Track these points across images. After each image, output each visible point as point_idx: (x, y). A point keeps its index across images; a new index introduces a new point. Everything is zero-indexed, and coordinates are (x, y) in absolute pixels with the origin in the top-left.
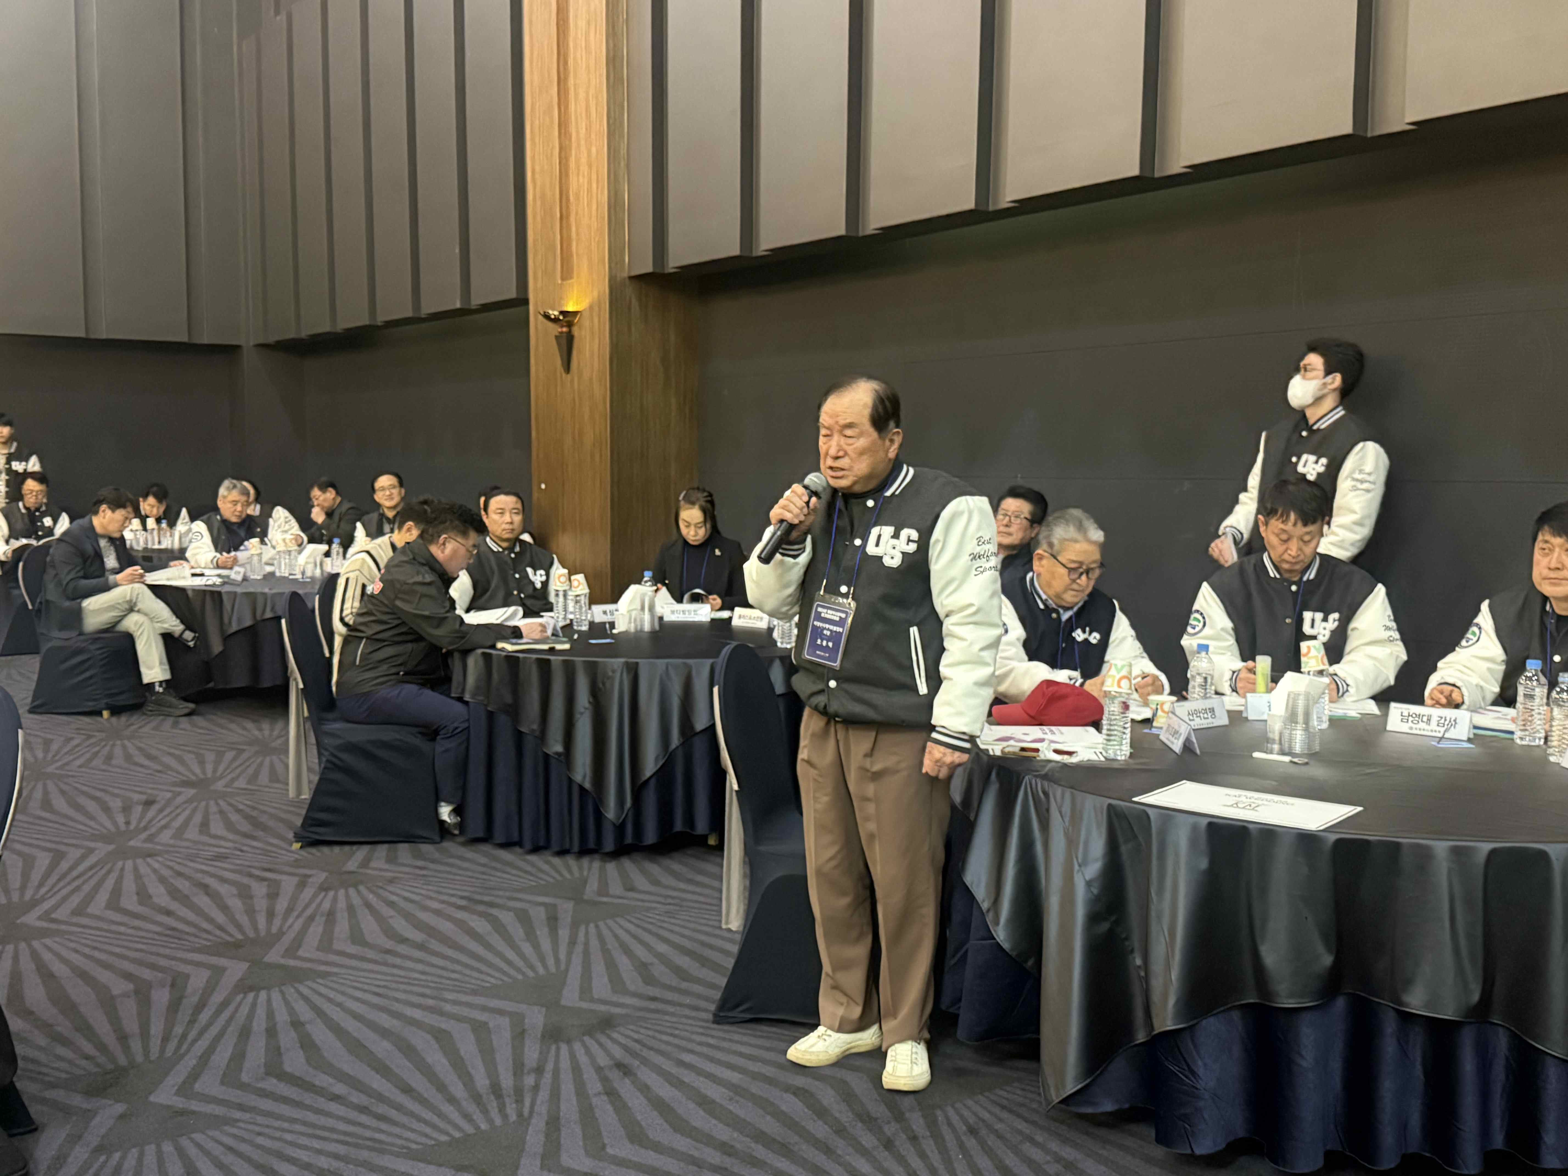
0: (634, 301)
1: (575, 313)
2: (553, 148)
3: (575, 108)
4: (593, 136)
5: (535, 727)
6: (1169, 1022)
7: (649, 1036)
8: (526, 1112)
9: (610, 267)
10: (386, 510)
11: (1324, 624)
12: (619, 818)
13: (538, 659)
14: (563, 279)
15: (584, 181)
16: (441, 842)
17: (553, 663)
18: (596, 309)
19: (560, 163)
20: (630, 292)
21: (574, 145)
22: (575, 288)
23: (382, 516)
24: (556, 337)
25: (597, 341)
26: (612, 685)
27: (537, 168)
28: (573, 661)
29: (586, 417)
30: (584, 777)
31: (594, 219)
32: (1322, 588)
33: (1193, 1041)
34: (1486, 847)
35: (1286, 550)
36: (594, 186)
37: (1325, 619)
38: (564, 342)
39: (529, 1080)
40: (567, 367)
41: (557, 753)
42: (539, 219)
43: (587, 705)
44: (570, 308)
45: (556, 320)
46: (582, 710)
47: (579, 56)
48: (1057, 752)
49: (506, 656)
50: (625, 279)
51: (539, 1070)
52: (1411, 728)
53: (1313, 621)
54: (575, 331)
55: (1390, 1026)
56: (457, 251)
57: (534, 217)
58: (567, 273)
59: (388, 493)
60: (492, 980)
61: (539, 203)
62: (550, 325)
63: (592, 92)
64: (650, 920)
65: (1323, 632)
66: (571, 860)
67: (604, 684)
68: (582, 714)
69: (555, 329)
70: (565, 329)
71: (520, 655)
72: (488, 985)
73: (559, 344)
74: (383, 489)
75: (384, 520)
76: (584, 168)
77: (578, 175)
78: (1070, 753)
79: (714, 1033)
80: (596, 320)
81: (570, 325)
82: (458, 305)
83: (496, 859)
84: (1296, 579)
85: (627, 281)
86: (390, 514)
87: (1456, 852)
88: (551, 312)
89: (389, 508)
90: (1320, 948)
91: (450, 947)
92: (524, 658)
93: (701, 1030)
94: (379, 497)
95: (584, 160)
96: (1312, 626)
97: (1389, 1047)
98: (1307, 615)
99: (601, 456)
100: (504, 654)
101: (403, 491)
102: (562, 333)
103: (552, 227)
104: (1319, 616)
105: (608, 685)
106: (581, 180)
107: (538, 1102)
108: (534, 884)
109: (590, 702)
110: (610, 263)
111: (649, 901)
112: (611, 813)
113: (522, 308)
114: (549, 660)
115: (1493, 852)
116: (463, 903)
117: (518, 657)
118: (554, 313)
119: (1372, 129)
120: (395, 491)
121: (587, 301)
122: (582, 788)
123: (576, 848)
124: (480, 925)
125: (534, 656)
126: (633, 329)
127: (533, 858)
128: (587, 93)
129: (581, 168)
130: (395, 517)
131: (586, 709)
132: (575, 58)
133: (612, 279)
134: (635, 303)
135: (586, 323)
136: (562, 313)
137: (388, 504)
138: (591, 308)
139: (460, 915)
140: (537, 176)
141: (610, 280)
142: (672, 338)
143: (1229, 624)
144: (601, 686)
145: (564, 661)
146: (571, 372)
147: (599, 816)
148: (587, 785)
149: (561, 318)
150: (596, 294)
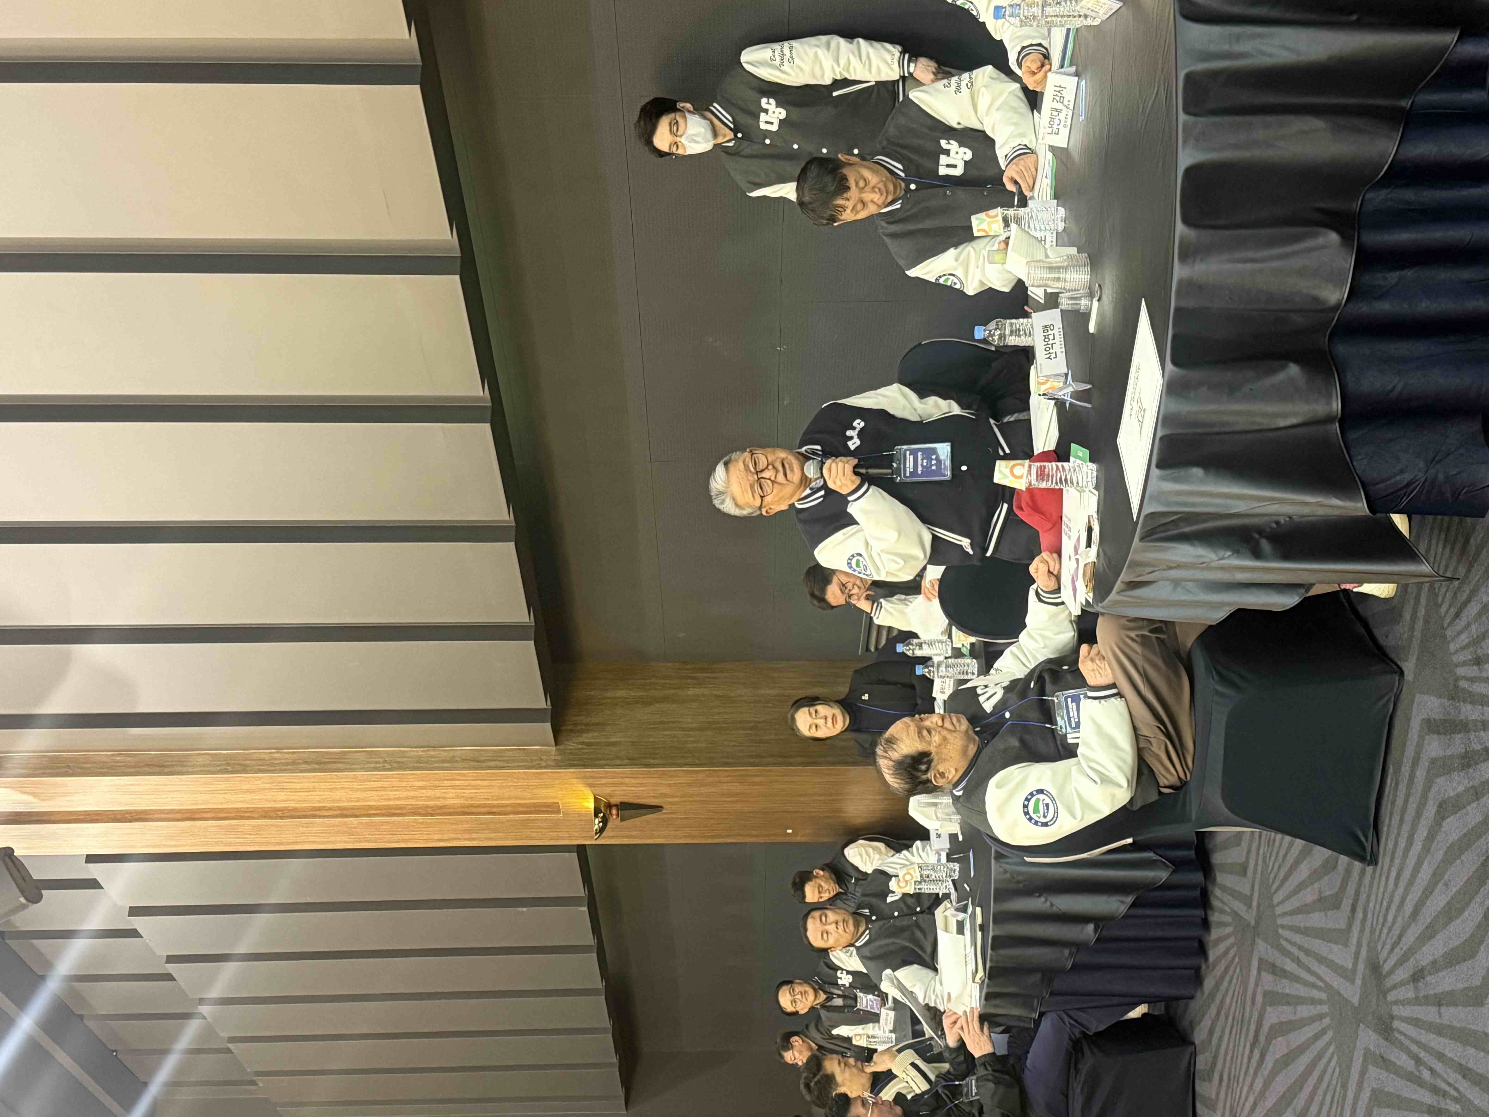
0: (581, 740)
1: (596, 800)
2: (415, 821)
3: (373, 800)
4: (404, 784)
5: (1067, 952)
6: (1359, 505)
7: (1388, 933)
8: (1456, 1094)
9: (545, 767)
10: (817, 1002)
11: (952, 153)
12: (1168, 866)
13: (992, 949)
14: (558, 812)
15: (451, 793)
16: (1193, 1044)
17: (998, 933)
18: (591, 781)
19: (432, 815)
20: (572, 744)
21: (413, 802)
22: (568, 800)
23: (823, 1006)
24: (622, 820)
25: (627, 780)
26: (1020, 873)
27: (437, 837)
28: (994, 914)
29: (713, 790)
30: (1122, 902)
31: (493, 783)
32: (912, 156)
33: (1378, 483)
34: (1180, 227)
35: (872, 201)
36: (458, 783)
37: (947, 152)
38: (627, 813)
39: (1426, 1075)
40: (657, 808)
41: (1096, 930)
42: (492, 835)
43: (1042, 899)
44: (591, 805)
45: (605, 821)
46: (1048, 904)
47: (317, 798)
48: (1089, 545)
49: (989, 979)
50: (557, 750)
51: (1418, 1061)
52: (1065, 126)
53: (948, 166)
54: (614, 800)
55: (1364, 308)
56: (525, 909)
57: (490, 839)
58: (552, 808)
59: (799, 996)
60: (1333, 1063)
61: (474, 836)
62: (610, 825)
63: (355, 785)
64: (1276, 867)
65: (961, 155)
66: (1215, 917)
67: (1019, 882)
68: (1052, 905)
69: (614, 820)
70: (614, 812)
71: (988, 965)
72: (1337, 1070)
73: (631, 817)
74: (794, 1002)
75: (829, 1004)
76: (438, 793)
77: (445, 798)
78: (1090, 530)
79: (1386, 867)
80: (604, 781)
81: (609, 806)
82: (585, 909)
83: (1212, 996)
84: (903, 185)
85: (561, 747)
86: (823, 997)
87: (1185, 256)
88: (596, 827)
89: (816, 996)
90: (1281, 376)
91: (1301, 1088)
92: (991, 960)
93: (1383, 879)
94: (803, 1008)
95: (430, 793)
96: (955, 166)
97: (1384, 307)
98: (943, 171)
99: (756, 776)
100: (986, 979)
101: (797, 981)
102: (618, 815)
103: (502, 823)
104: (943, 159)
105: (1021, 878)
106: (451, 795)
107: (1446, 1076)
108: (1238, 970)
109: (1039, 896)
110: (541, 768)
111: (1257, 861)
112: (1162, 875)
113: (589, 852)
114: (994, 938)
115: (1186, 221)
116: (1257, 1054)
117: (991, 968)
118: (597, 824)
119: (414, 60)
120: (798, 989)
121: (583, 789)
122: (1133, 905)
123: (1200, 912)
124: (1279, 1047)
125: (989, 951)
126: (613, 740)
127: (1212, 955)
128: (358, 790)
129: (438, 795)
130: (825, 992)
131: (1046, 900)
132: (319, 802)
133: (558, 765)
134: (586, 738)
135: (608, 790)
136: (596, 816)
137: (811, 997)
138: (590, 785)
139: (1269, 1063)
140: (446, 837)
141: (560, 767)
142: (620, 693)
143: (952, 251)
144: (1021, 885)
145: (994, 922)
146: (662, 805)
147: (1166, 887)
148: (1130, 899)
149: (601, 815)
150: (574, 781)
